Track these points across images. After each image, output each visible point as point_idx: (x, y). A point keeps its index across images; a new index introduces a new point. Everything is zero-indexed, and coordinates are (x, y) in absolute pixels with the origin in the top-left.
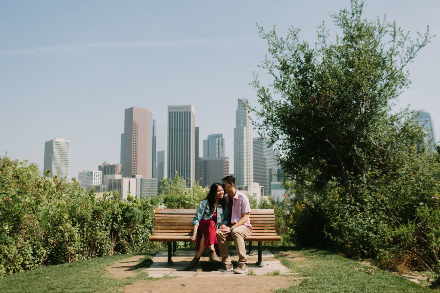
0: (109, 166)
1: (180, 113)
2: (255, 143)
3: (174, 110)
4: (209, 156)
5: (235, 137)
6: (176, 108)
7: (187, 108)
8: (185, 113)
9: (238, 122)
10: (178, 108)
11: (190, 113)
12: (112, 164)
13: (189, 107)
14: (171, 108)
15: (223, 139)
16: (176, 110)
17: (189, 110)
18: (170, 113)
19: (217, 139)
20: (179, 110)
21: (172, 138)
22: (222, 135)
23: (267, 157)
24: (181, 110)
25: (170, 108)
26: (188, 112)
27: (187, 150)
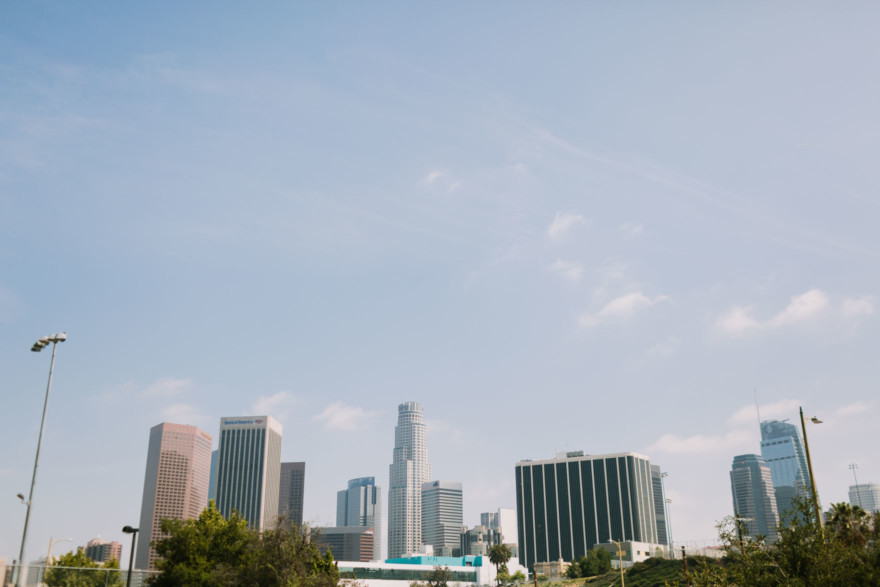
0: (95, 548)
1: (244, 431)
2: (424, 494)
3: (230, 427)
4: (346, 525)
5: (391, 484)
6: (236, 423)
7: (259, 421)
8: (254, 431)
9: (398, 450)
10: (240, 422)
11: (264, 431)
12: (102, 543)
13: (262, 420)
14: (226, 423)
15: (374, 490)
16: (236, 427)
17: (261, 426)
18: (224, 432)
19: (363, 488)
20: (241, 427)
21: (224, 485)
22: (373, 479)
23: (446, 524)
24: (246, 427)
25: (225, 421)
26: (259, 431)
27: (253, 511)
